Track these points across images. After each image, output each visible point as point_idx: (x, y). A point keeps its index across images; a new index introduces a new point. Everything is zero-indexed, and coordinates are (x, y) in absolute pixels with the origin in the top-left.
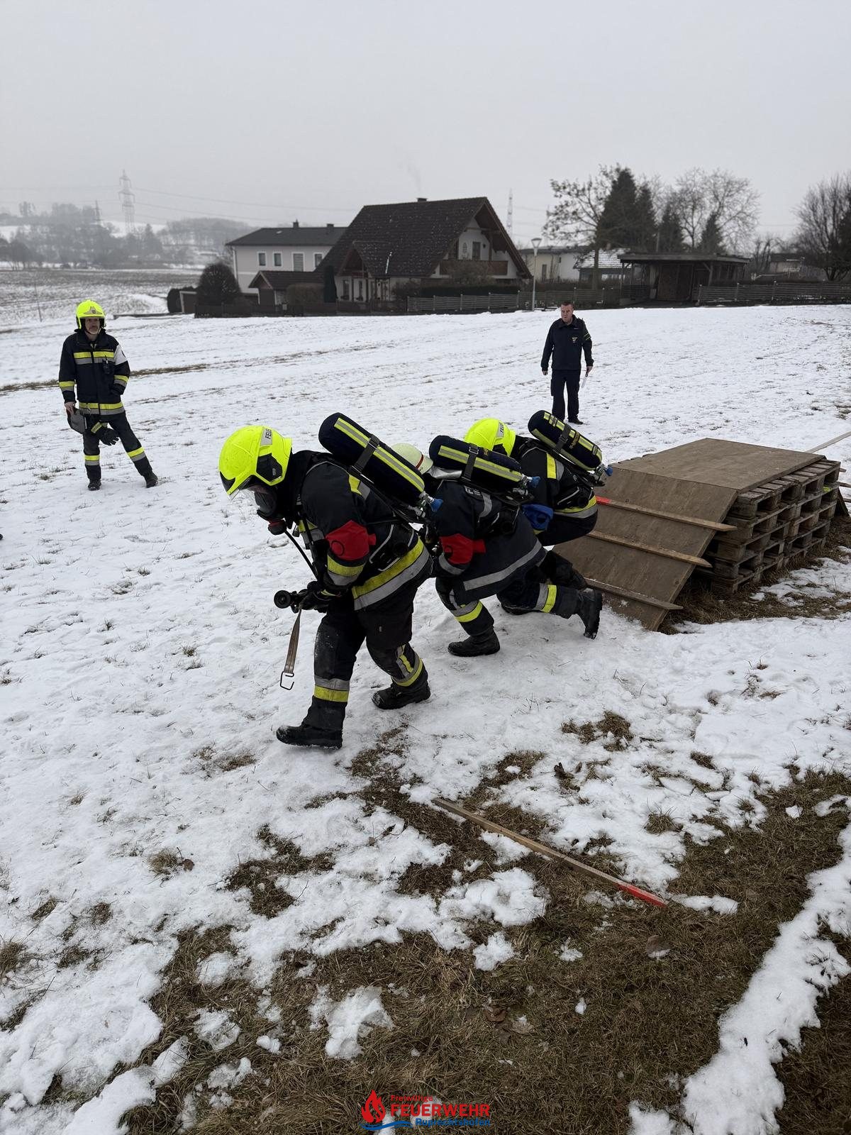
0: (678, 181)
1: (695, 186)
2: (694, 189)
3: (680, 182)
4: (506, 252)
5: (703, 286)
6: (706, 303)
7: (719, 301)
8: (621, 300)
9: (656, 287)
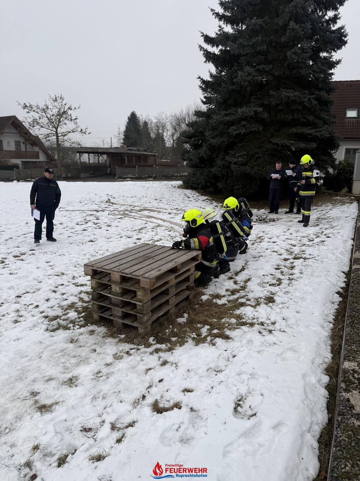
2: (162, 121)
4: (37, 146)
5: (118, 167)
6: (121, 178)
7: (128, 177)
8: (81, 174)
9: (110, 167)
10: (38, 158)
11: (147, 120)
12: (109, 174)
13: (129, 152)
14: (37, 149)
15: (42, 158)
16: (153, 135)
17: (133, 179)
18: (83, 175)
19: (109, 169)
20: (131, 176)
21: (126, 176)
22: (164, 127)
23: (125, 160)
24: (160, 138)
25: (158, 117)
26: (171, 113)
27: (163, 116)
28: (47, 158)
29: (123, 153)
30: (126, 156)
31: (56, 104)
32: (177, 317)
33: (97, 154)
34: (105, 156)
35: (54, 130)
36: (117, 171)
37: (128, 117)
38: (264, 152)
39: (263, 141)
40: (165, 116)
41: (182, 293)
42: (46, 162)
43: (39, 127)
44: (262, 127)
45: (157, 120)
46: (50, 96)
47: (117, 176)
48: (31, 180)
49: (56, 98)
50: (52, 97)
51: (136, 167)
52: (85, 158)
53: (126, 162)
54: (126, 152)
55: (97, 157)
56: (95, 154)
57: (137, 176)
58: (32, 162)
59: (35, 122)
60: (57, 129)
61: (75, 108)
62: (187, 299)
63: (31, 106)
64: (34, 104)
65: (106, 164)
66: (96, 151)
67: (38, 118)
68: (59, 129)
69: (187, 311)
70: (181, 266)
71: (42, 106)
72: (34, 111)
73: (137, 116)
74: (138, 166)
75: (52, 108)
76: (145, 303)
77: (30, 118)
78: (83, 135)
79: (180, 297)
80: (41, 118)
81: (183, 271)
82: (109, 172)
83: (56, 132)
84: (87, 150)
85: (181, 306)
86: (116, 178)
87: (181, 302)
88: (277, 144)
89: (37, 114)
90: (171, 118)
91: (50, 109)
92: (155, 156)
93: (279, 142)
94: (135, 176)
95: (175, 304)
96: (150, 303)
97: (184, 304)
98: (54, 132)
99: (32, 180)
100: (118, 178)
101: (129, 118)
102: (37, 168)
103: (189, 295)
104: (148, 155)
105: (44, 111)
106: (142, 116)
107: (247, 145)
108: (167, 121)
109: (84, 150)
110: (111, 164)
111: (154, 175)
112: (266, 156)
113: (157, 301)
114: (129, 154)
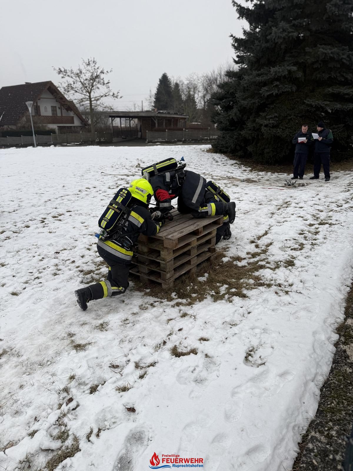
0: (186, 79)
1: (194, 81)
2: (194, 82)
3: (187, 79)
4: (72, 111)
5: (148, 131)
6: (151, 142)
7: (158, 141)
8: (114, 139)
9: (141, 131)
10: (73, 123)
11: (178, 82)
12: (139, 139)
13: (159, 115)
14: (71, 114)
15: (77, 123)
16: (184, 97)
17: (163, 143)
18: (115, 140)
19: (140, 133)
20: (160, 140)
21: (156, 140)
22: (195, 88)
23: (155, 123)
24: (191, 99)
25: (189, 78)
26: (203, 74)
27: (195, 77)
28: (81, 123)
29: (153, 117)
30: (156, 120)
31: (89, 68)
32: (198, 276)
33: (128, 119)
34: (136, 120)
35: (88, 94)
36: (147, 135)
37: (160, 79)
38: (297, 113)
39: (296, 102)
40: (196, 77)
41: (203, 254)
42: (81, 126)
43: (73, 92)
44: (296, 88)
45: (188, 82)
46: (84, 60)
47: (147, 140)
48: (66, 145)
49: (89, 62)
50: (85, 61)
51: (165, 131)
52: (117, 122)
53: (157, 125)
54: (157, 115)
55: (128, 121)
56: (126, 119)
57: (166, 140)
58: (68, 126)
59: (70, 87)
60: (90, 93)
61: (107, 72)
62: (208, 260)
63: (65, 71)
64: (68, 69)
65: (137, 129)
66: (127, 115)
67: (72, 83)
68: (92, 94)
69: (208, 271)
70: (202, 229)
71: (76, 71)
72: (68, 76)
73: (168, 78)
74: (168, 130)
75: (85, 73)
76: (168, 262)
77: (65, 83)
78: (115, 100)
79: (201, 258)
80: (75, 83)
81: (204, 234)
82: (139, 136)
83: (90, 96)
84: (119, 114)
85: (202, 266)
86: (147, 142)
87: (202, 262)
88: (311, 106)
89: (71, 79)
90: (202, 79)
91: (84, 73)
92: (185, 119)
93: (313, 104)
94: (165, 140)
95: (197, 264)
96: (172, 262)
97: (204, 265)
98: (87, 97)
99: (68, 145)
100: (149, 143)
101: (161, 81)
102: (72, 133)
103: (210, 257)
104: (178, 118)
105: (78, 75)
106: (173, 78)
107: (279, 107)
108: (199, 81)
109: (116, 114)
110: (142, 128)
111: (184, 139)
112: (299, 118)
113: (180, 260)
114: (159, 117)
